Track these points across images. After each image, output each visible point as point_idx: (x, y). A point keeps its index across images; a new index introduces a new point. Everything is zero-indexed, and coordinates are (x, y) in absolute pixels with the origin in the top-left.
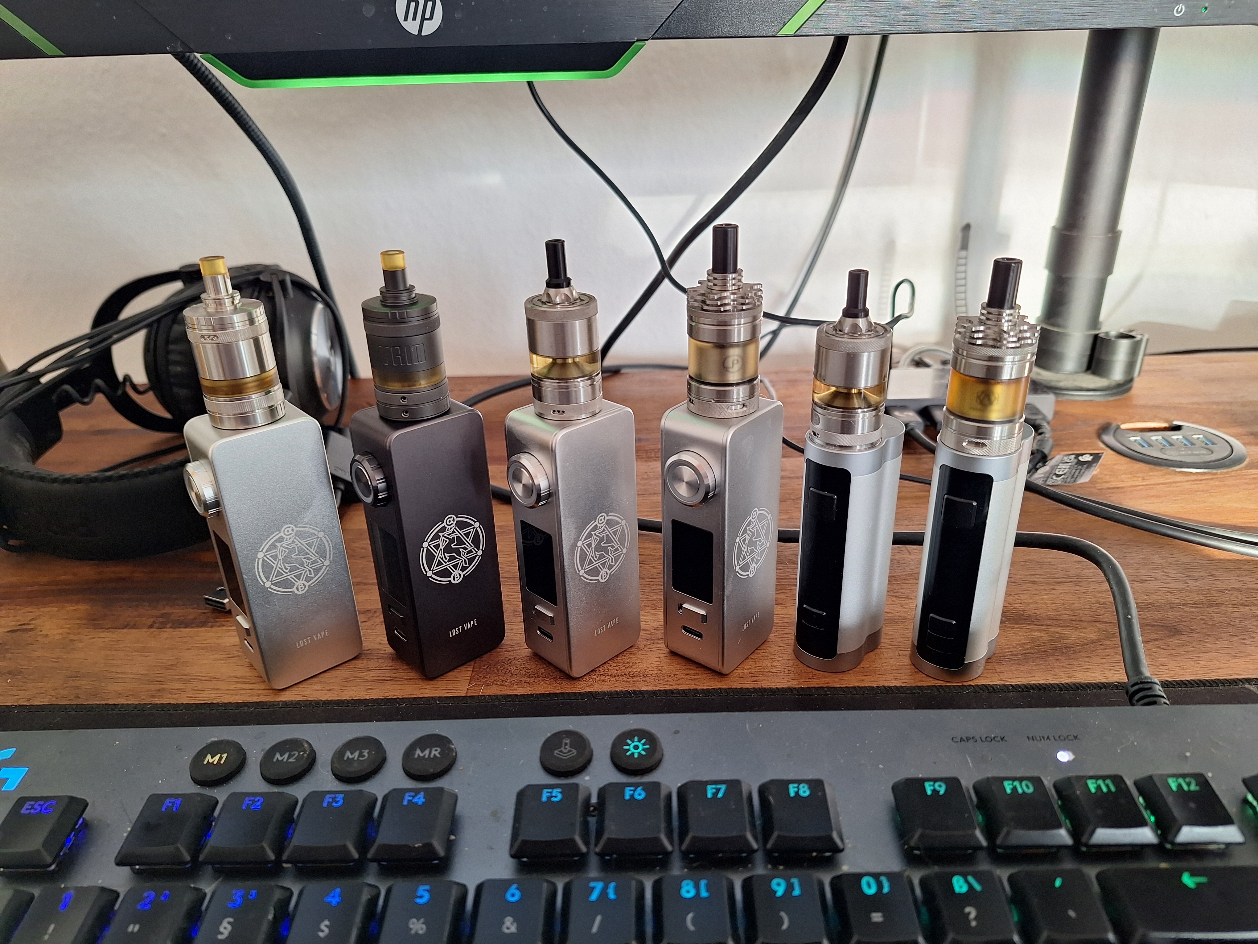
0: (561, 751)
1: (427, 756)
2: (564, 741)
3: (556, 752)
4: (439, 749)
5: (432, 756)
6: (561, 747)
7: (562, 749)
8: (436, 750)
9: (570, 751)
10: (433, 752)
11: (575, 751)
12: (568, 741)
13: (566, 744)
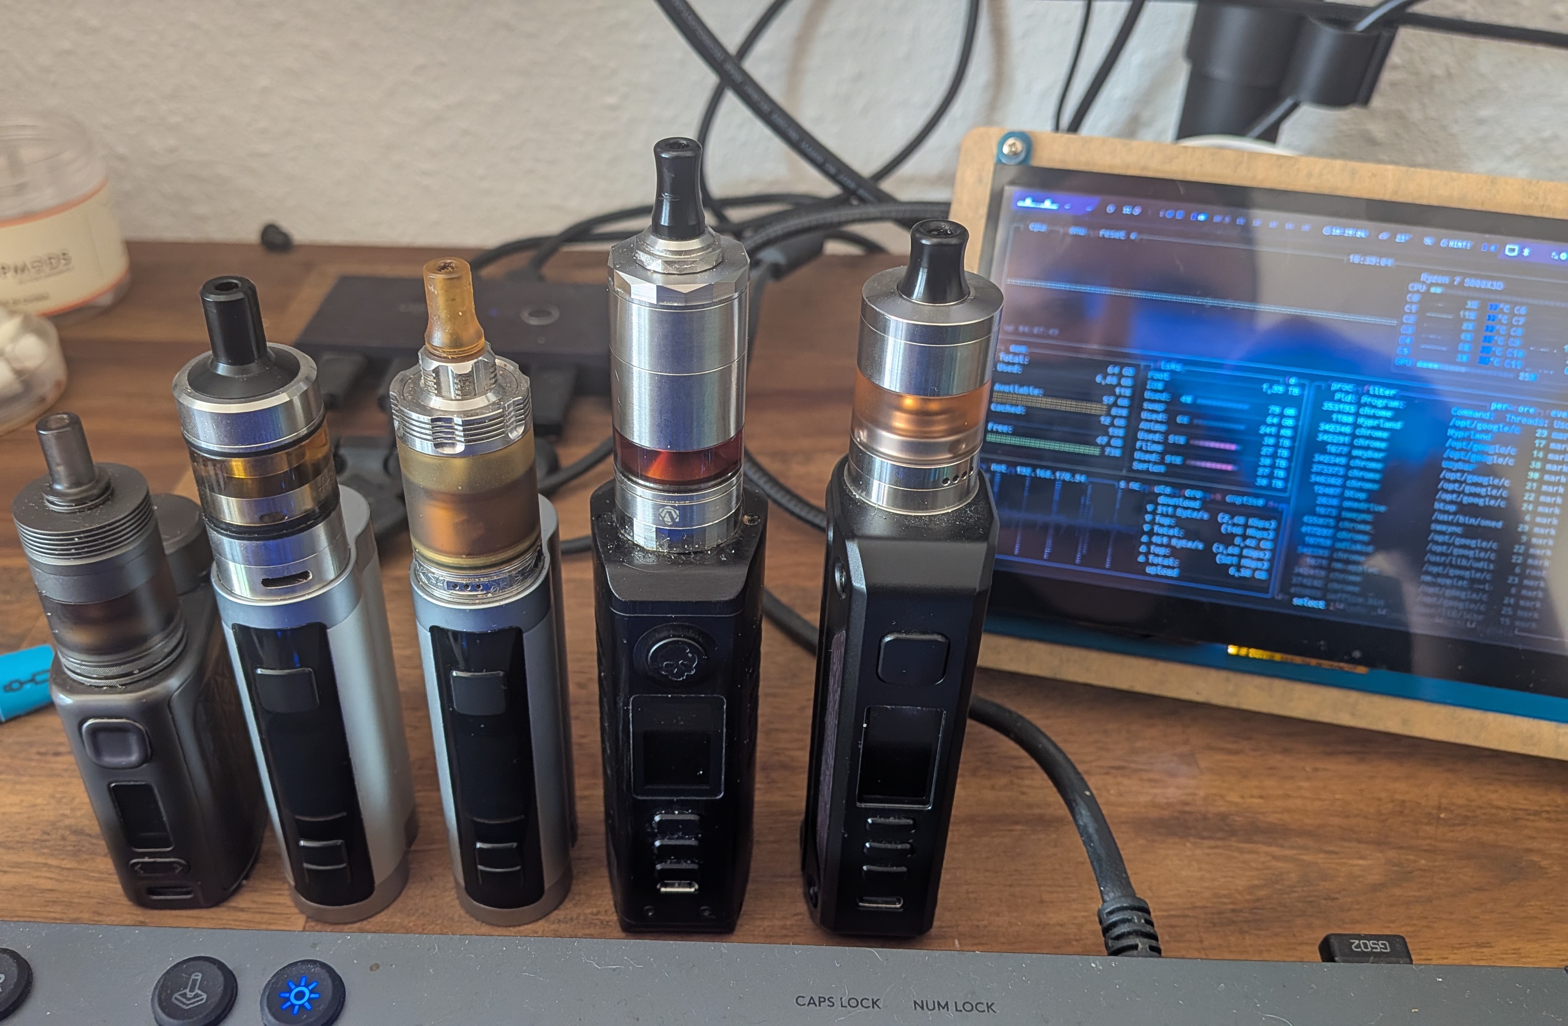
0: (184, 996)
2: (193, 977)
3: (176, 995)
4: (3, 976)
6: (186, 988)
7: (187, 991)
9: (197, 996)
11: (205, 996)
12: (199, 978)
13: (195, 981)
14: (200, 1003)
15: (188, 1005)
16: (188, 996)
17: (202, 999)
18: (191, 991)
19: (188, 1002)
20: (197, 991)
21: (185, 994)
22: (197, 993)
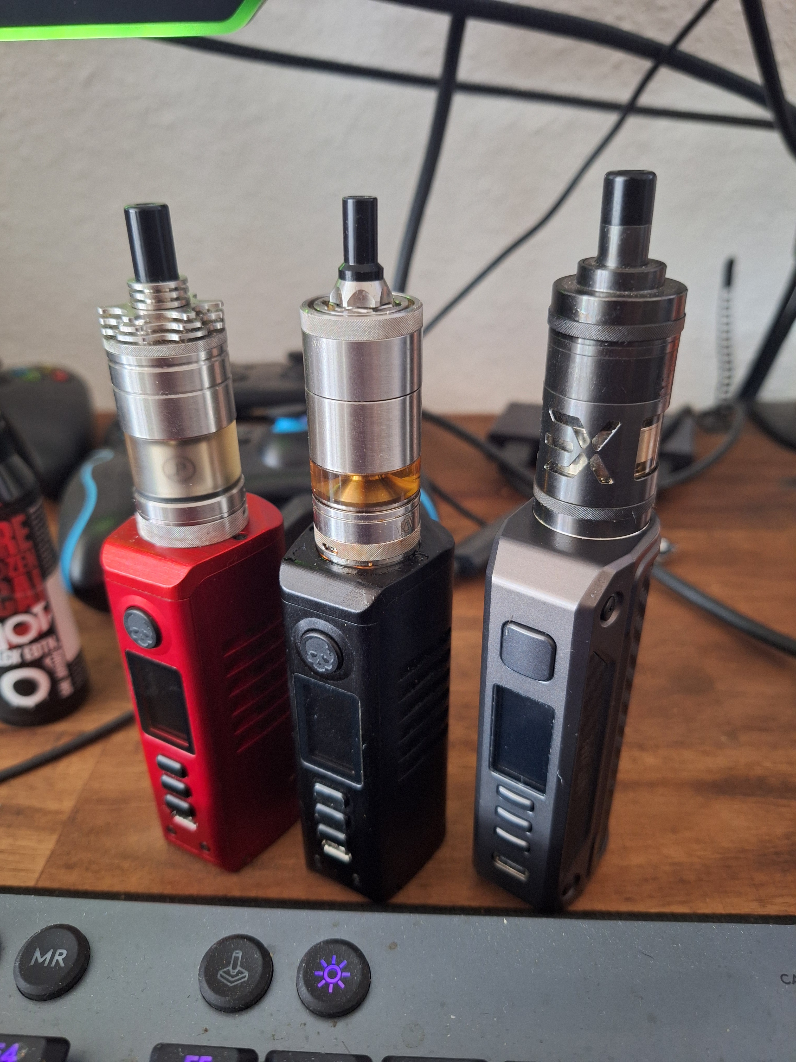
0: (228, 973)
1: (46, 964)
2: (234, 955)
3: (221, 972)
4: (65, 952)
5: (53, 964)
6: (228, 964)
7: (230, 968)
8: (61, 954)
9: (240, 973)
10: (57, 957)
11: (246, 974)
12: (239, 954)
13: (236, 959)
14: (243, 980)
15: (231, 982)
16: (231, 973)
17: (245, 977)
18: (234, 968)
19: (232, 979)
20: (239, 968)
21: (229, 971)
22: (239, 970)
